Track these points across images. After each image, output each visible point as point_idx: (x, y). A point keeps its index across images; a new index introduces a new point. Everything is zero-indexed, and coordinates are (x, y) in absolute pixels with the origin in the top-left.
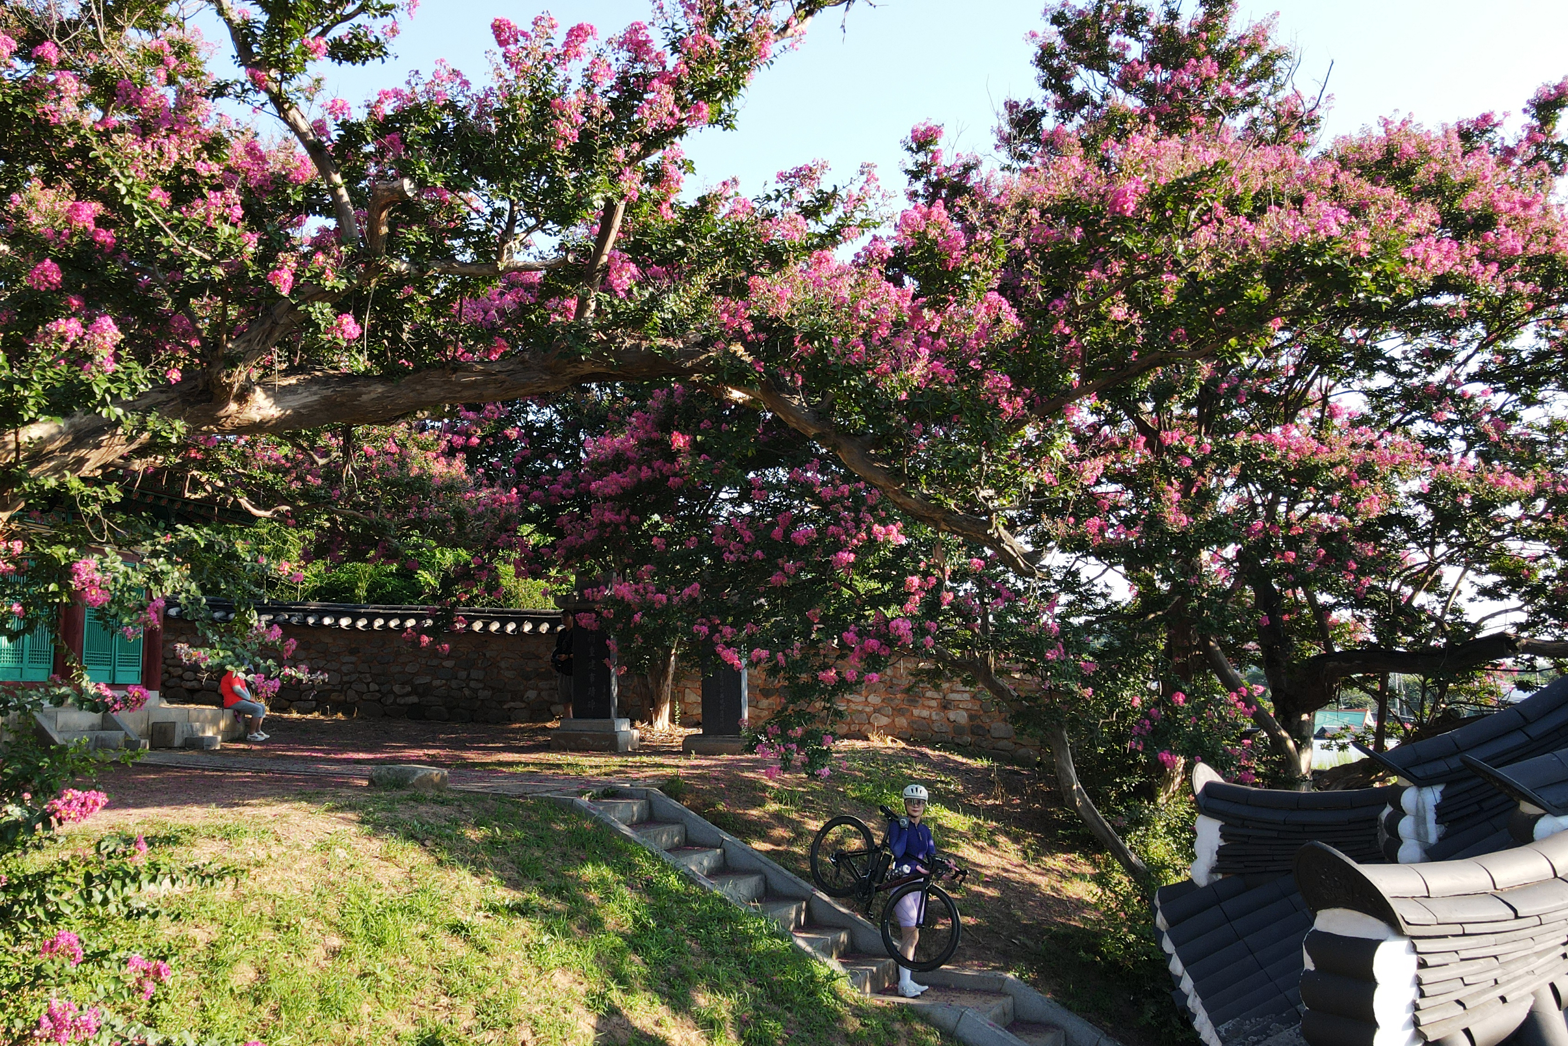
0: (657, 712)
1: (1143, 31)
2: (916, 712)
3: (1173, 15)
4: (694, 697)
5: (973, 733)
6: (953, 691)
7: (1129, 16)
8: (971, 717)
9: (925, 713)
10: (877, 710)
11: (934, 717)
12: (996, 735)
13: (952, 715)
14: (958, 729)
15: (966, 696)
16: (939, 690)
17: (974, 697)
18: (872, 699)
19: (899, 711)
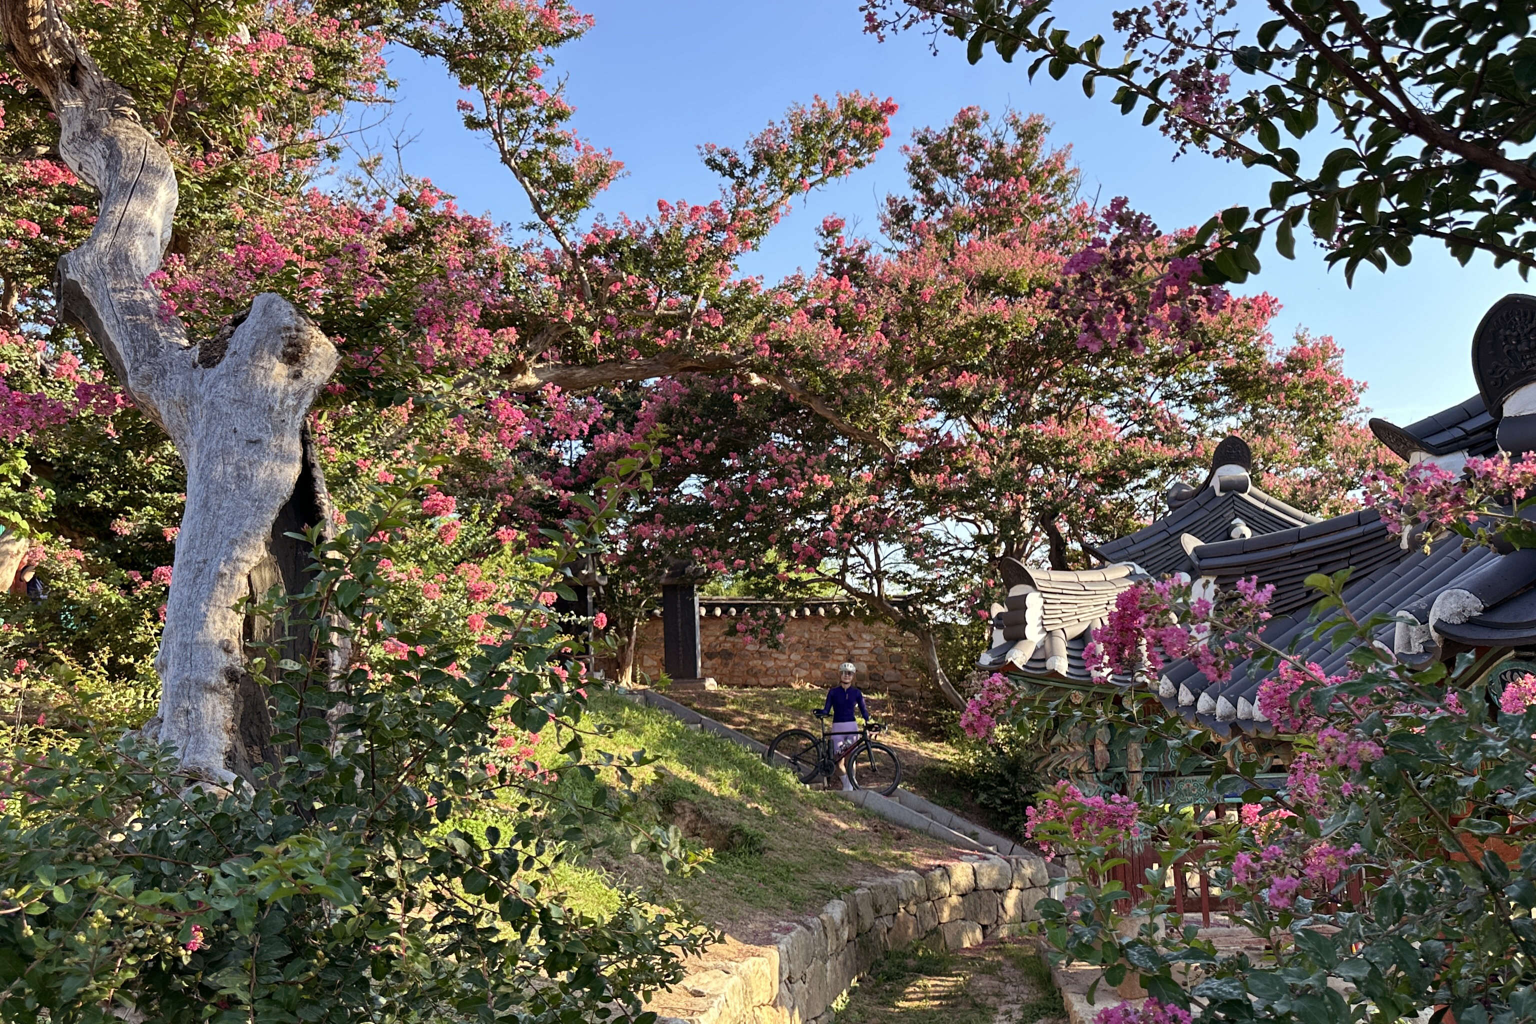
0: (622, 673)
1: (981, 154)
2: (828, 665)
3: (1000, 145)
4: (650, 662)
5: (870, 679)
6: (855, 648)
7: (971, 143)
8: (869, 667)
10: (798, 665)
12: (888, 679)
15: (866, 651)
16: (845, 647)
17: (871, 652)
18: (794, 656)
19: (815, 666)
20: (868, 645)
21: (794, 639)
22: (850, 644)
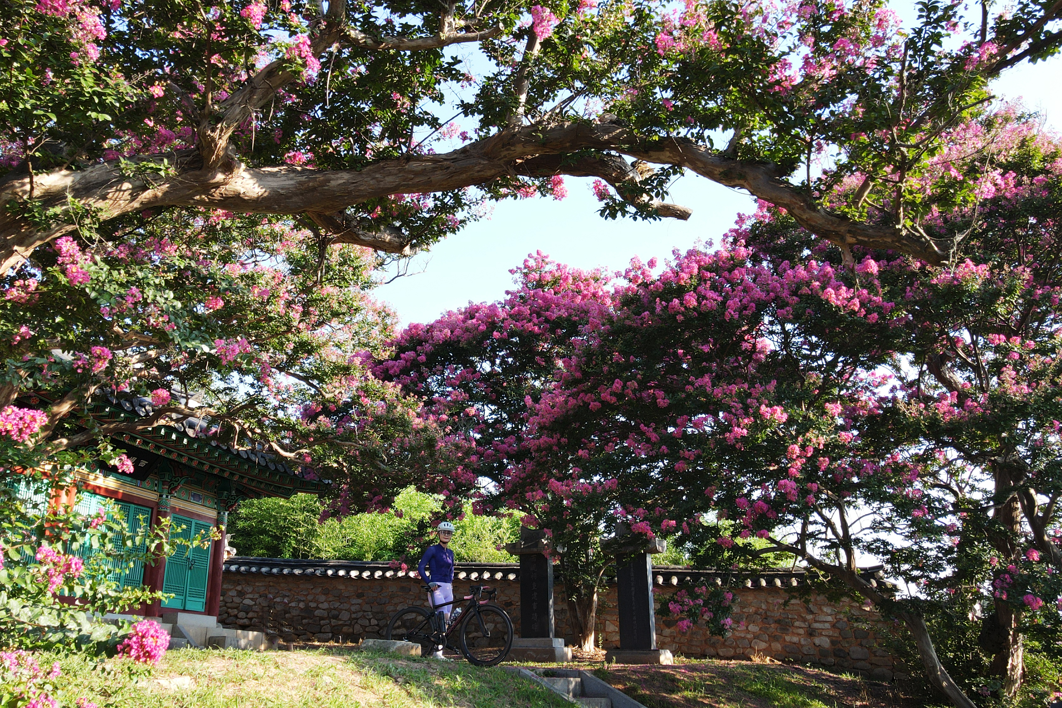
0: (585, 637)
2: (788, 638)
4: (612, 627)
5: (835, 655)
6: (816, 622)
8: (833, 642)
9: (795, 639)
10: (756, 637)
11: (803, 642)
12: (854, 656)
13: (817, 641)
14: (823, 652)
15: (827, 625)
16: (804, 620)
17: (834, 626)
18: (752, 628)
19: (774, 638)
20: (830, 618)
21: (752, 610)
22: (810, 617)
